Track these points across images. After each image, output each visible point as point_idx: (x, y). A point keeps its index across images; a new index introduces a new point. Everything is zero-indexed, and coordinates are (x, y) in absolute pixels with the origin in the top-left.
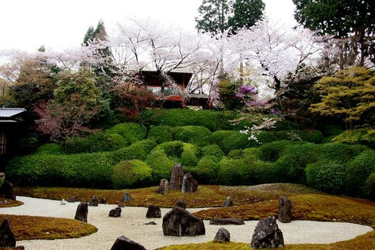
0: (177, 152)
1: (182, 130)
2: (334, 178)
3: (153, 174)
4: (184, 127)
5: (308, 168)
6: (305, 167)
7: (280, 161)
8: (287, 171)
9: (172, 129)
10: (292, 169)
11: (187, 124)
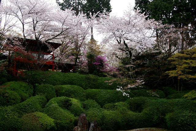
0: (67, 105)
1: (63, 88)
2: (193, 123)
3: (56, 123)
4: (63, 86)
5: (167, 116)
6: (165, 115)
7: (145, 111)
8: (153, 119)
9: (54, 87)
10: (156, 117)
11: (64, 83)
